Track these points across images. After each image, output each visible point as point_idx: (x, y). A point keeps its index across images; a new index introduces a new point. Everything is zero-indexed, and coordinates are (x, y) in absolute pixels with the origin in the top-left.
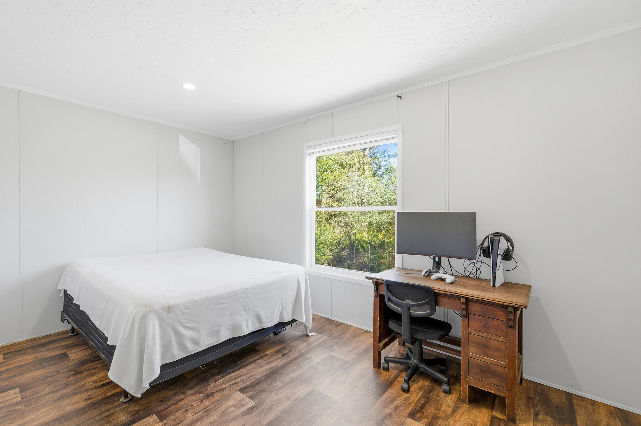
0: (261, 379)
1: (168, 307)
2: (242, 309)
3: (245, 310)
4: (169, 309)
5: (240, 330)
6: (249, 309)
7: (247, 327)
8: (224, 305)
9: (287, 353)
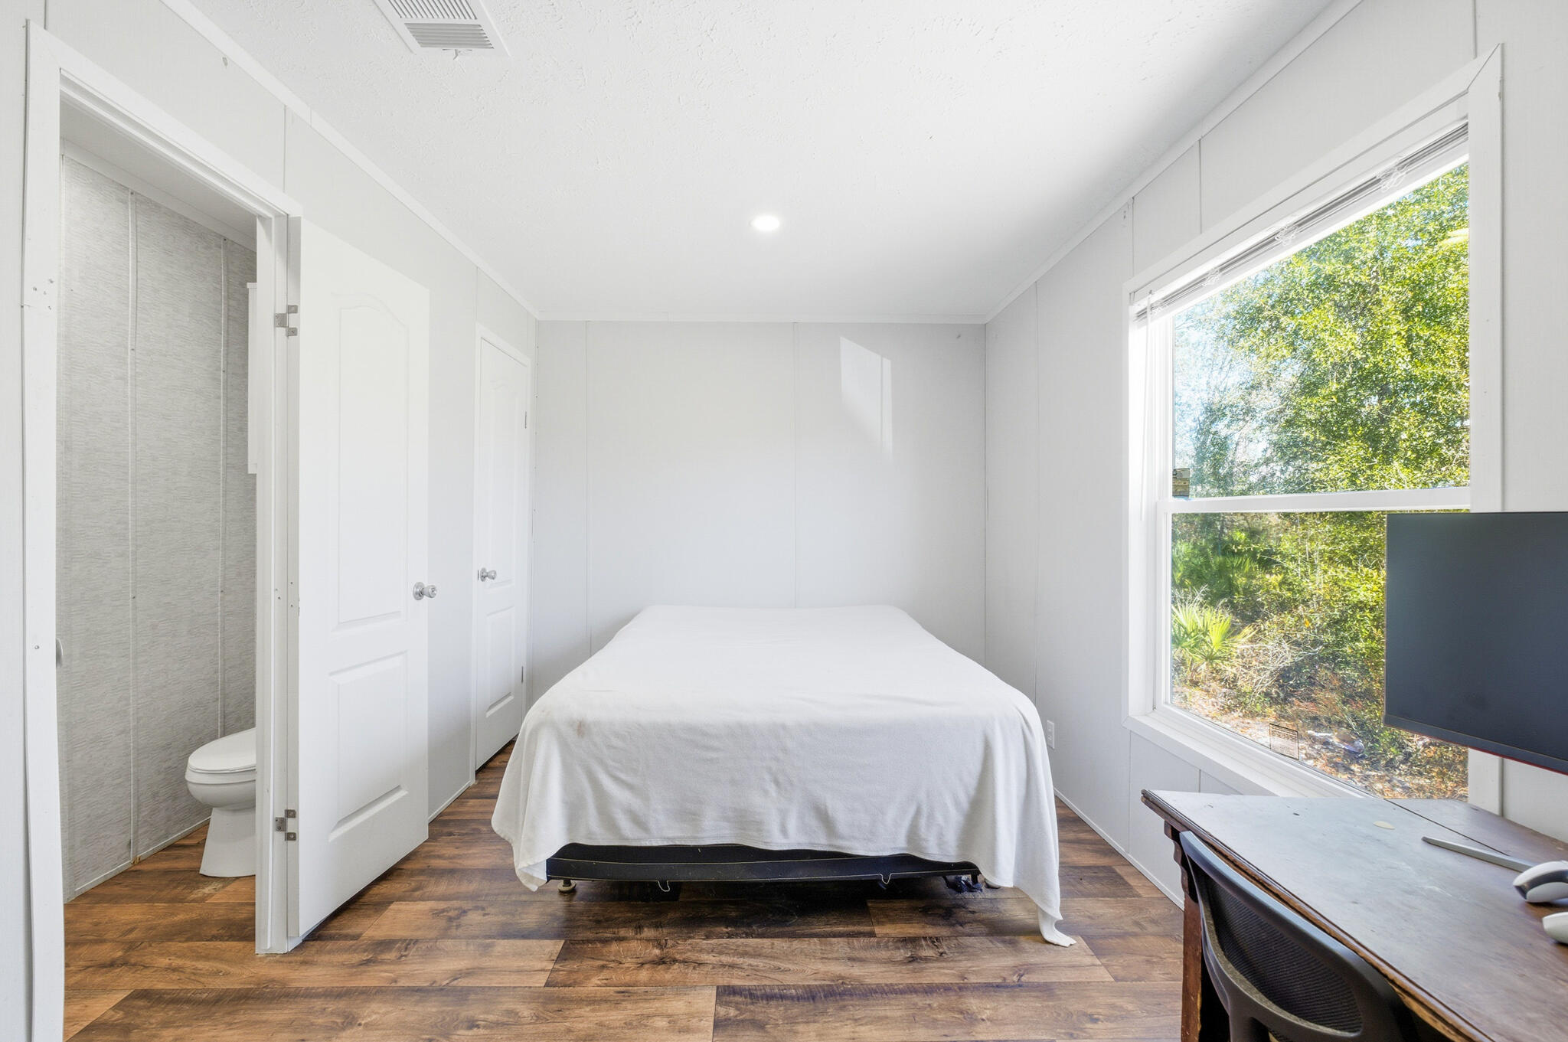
0: (788, 992)
1: (580, 723)
2: (767, 777)
3: (777, 783)
4: (581, 728)
5: (759, 830)
6: (791, 784)
7: (784, 831)
8: (714, 755)
9: (926, 959)
